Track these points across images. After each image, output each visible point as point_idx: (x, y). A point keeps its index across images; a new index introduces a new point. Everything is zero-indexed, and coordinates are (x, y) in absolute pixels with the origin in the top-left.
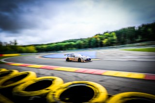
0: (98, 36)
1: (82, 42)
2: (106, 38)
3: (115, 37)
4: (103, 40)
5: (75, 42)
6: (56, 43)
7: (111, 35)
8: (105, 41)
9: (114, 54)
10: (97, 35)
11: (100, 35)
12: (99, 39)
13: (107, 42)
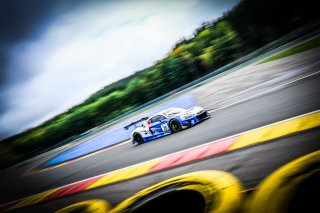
0: (181, 48)
1: (142, 81)
2: (207, 45)
3: (231, 35)
4: (201, 53)
5: (121, 88)
6: (70, 112)
7: (218, 30)
8: (206, 56)
9: (245, 80)
10: (178, 45)
11: (186, 42)
12: (187, 56)
13: (214, 56)
